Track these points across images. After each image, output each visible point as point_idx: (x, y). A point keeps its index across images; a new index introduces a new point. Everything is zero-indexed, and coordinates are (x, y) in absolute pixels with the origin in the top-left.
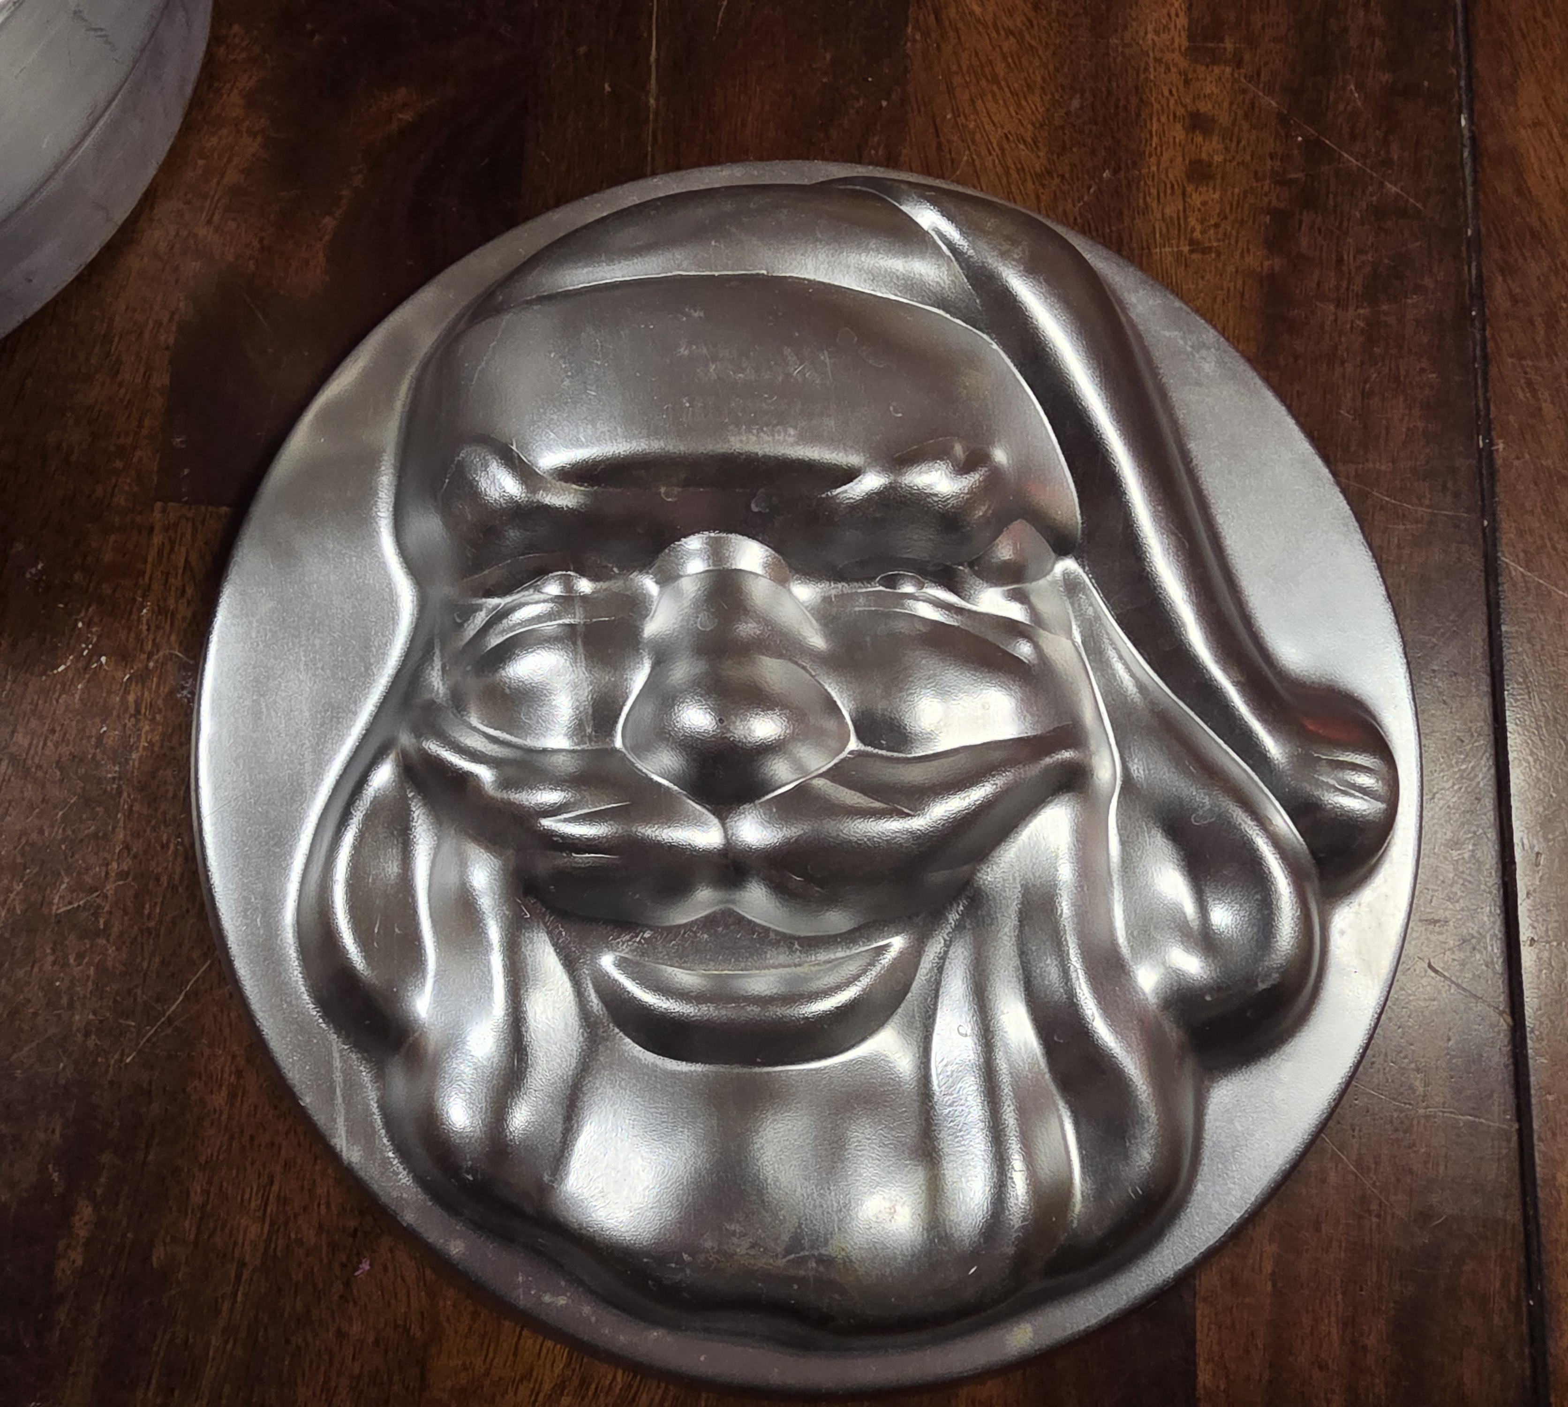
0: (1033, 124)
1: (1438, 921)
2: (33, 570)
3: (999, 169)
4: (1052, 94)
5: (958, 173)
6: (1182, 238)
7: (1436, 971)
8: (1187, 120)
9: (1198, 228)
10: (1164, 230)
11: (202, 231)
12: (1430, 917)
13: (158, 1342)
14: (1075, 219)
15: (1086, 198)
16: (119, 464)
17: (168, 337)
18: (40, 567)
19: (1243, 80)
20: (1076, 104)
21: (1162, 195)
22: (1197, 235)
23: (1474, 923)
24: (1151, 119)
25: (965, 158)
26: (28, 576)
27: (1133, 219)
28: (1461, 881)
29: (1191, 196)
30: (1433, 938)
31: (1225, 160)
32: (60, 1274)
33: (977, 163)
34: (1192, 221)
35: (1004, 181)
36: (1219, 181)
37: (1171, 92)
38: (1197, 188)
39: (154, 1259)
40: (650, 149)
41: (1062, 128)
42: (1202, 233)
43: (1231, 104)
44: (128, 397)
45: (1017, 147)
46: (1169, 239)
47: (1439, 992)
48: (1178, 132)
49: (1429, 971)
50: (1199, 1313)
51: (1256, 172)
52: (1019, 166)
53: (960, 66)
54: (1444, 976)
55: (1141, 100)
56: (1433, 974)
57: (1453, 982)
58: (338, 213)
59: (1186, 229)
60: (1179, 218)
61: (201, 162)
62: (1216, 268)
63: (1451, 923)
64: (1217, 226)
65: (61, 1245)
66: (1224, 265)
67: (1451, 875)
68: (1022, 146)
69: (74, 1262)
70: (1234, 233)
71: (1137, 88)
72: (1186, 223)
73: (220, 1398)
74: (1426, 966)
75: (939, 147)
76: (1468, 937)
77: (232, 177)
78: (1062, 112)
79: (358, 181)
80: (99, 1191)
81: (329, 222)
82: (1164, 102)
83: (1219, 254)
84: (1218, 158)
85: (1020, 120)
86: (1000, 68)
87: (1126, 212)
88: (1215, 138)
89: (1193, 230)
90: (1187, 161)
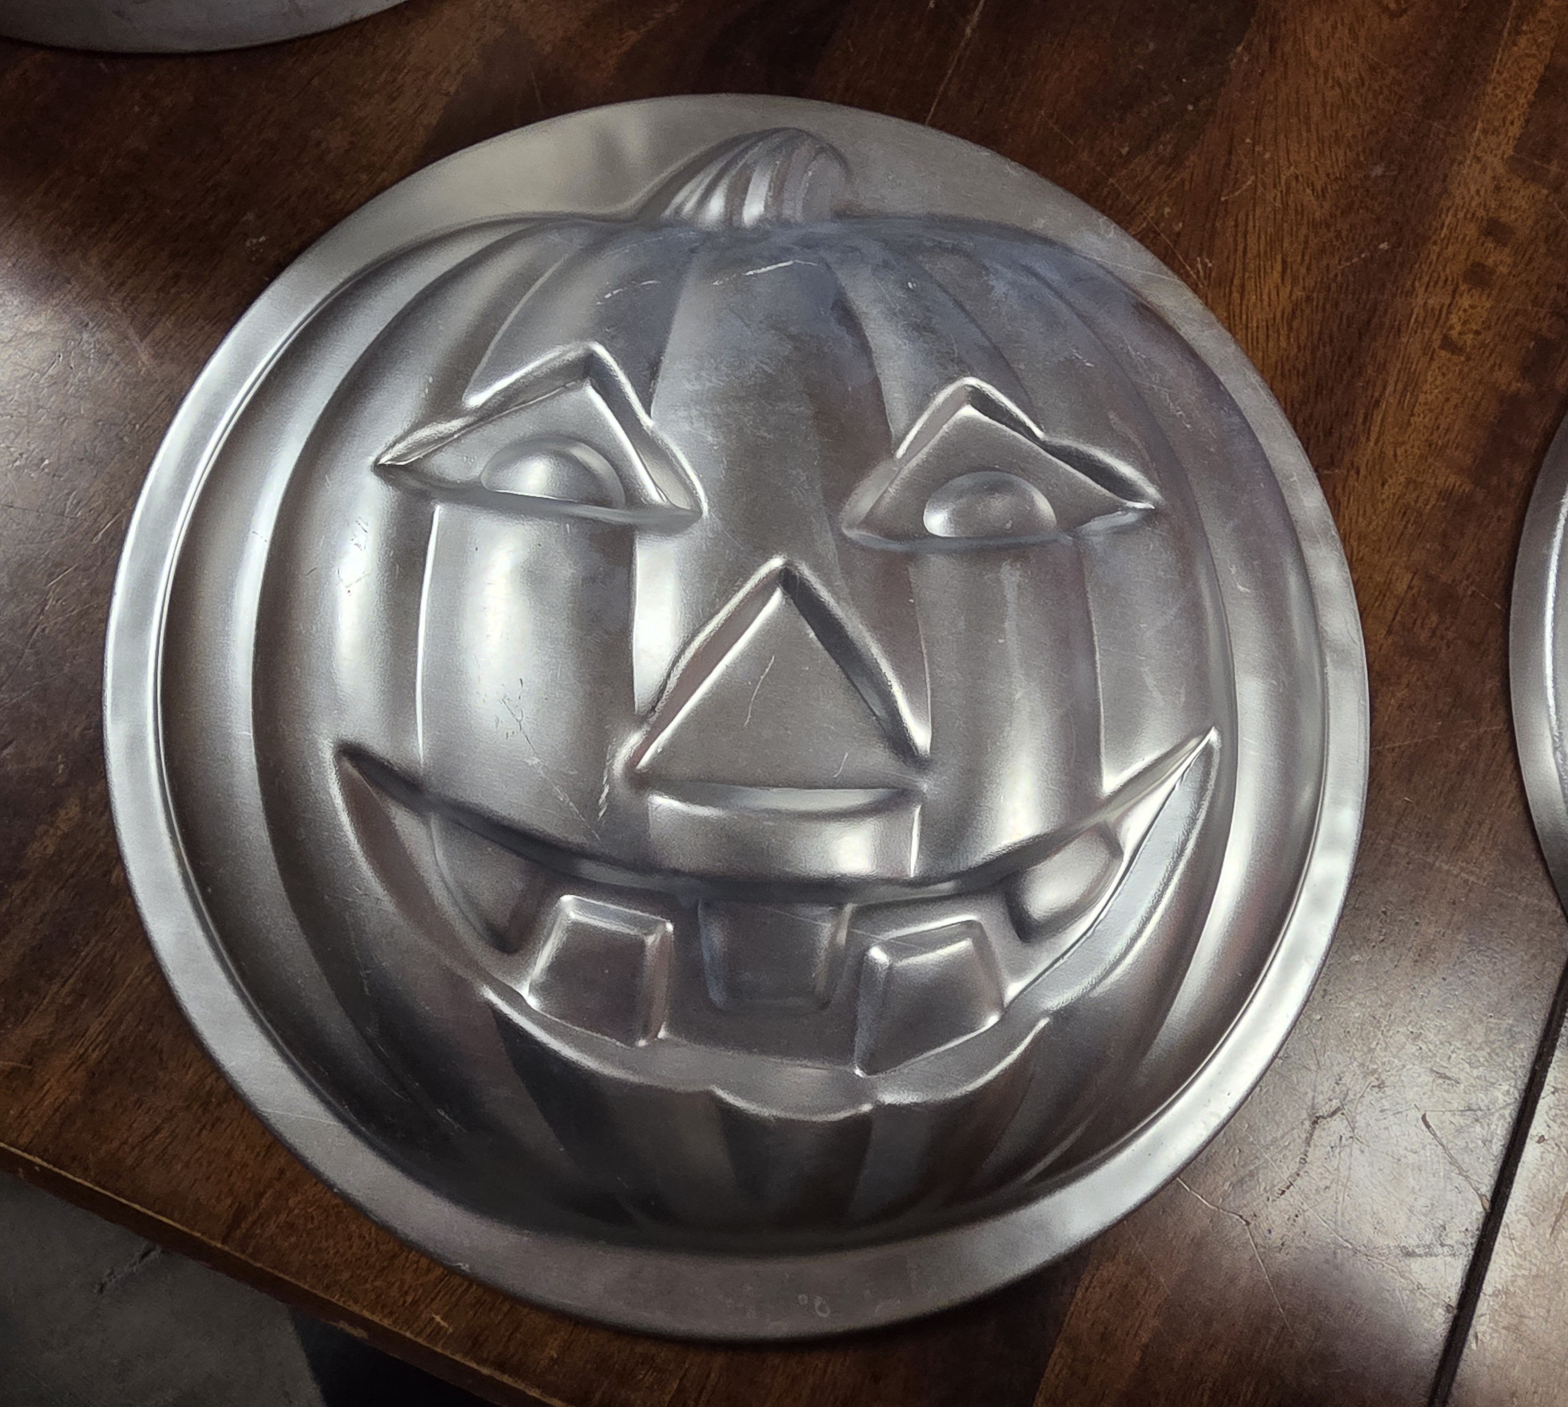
0: (1328, 175)
1: (1449, 1078)
2: (255, 241)
3: (1278, 204)
4: (1358, 155)
5: (1237, 194)
6: (1438, 329)
7: (1428, 1126)
8: (1484, 224)
9: (1458, 328)
10: (1421, 319)
12: (1442, 1071)
13: (87, 949)
14: (1336, 276)
15: (1355, 260)
16: (364, 177)
17: (451, 86)
18: (262, 239)
19: (1555, 204)
20: (1378, 171)
21: (1432, 284)
22: (1454, 334)
23: (1486, 1095)
24: (1448, 211)
25: (1249, 183)
26: (248, 244)
27: (1394, 296)
28: (1488, 1050)
29: (1461, 295)
30: (1438, 1093)
31: (1510, 273)
32: (30, 853)
33: (1260, 189)
34: (1454, 319)
35: (1279, 217)
36: (1494, 293)
37: (1478, 192)
38: (1470, 290)
39: (114, 875)
40: (950, 72)
41: (1355, 188)
42: (1460, 334)
43: (1537, 222)
44: (395, 123)
45: (1304, 190)
46: (1423, 328)
47: (1424, 1148)
48: (1471, 231)
49: (1421, 1121)
50: (1057, 1351)
51: (1536, 297)
52: (1300, 209)
53: (1276, 98)
54: (1435, 1135)
55: (1445, 190)
56: (1424, 1127)
57: (1442, 1145)
58: (643, 30)
59: (1445, 322)
60: (1441, 311)
62: (1461, 371)
63: (1462, 1086)
64: (1477, 333)
65: (41, 829)
66: (1470, 370)
67: (1479, 1040)
68: (1309, 191)
69: (45, 848)
70: (1491, 345)
71: (1446, 176)
72: (1447, 318)
73: (121, 1023)
74: (1420, 1117)
75: (1228, 165)
76: (1475, 1107)
78: (1361, 174)
79: (672, 8)
80: (92, 796)
81: (633, 36)
82: (1467, 199)
83: (1468, 359)
84: (1504, 270)
85: (1316, 167)
86: (1316, 111)
87: (1389, 285)
88: (1507, 250)
89: (1452, 327)
90: (1469, 263)
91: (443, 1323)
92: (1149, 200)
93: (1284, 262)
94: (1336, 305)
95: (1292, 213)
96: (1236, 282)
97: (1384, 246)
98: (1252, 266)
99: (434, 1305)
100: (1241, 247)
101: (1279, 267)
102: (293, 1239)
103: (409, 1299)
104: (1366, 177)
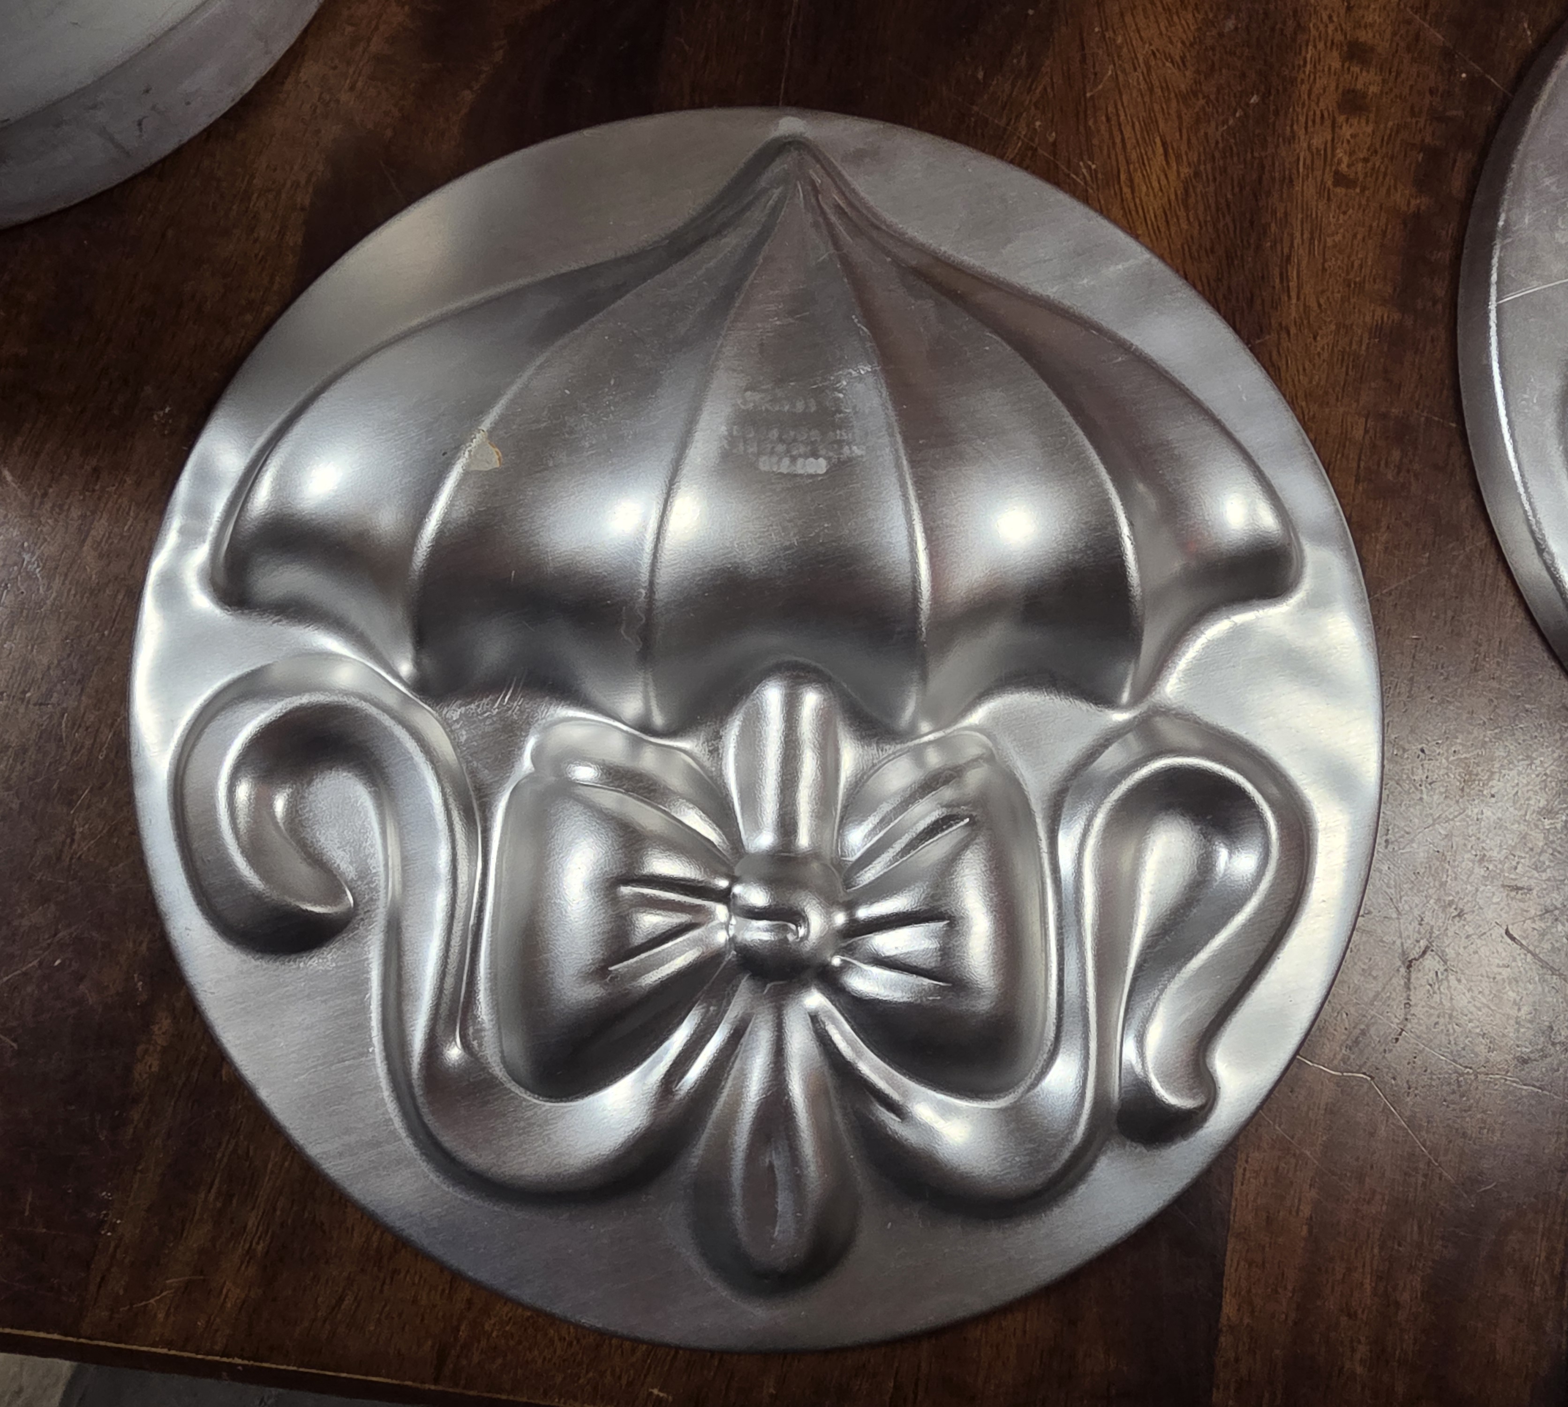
91: (661, 1395)
92: (1018, 117)
93: (1164, 144)
94: (1223, 171)
95: (1158, 91)
96: (1123, 177)
97: (1254, 99)
98: (1134, 156)
99: (649, 1379)
100: (1118, 140)
101: (1160, 150)
102: (500, 1361)
103: (624, 1381)
104: (1221, 35)
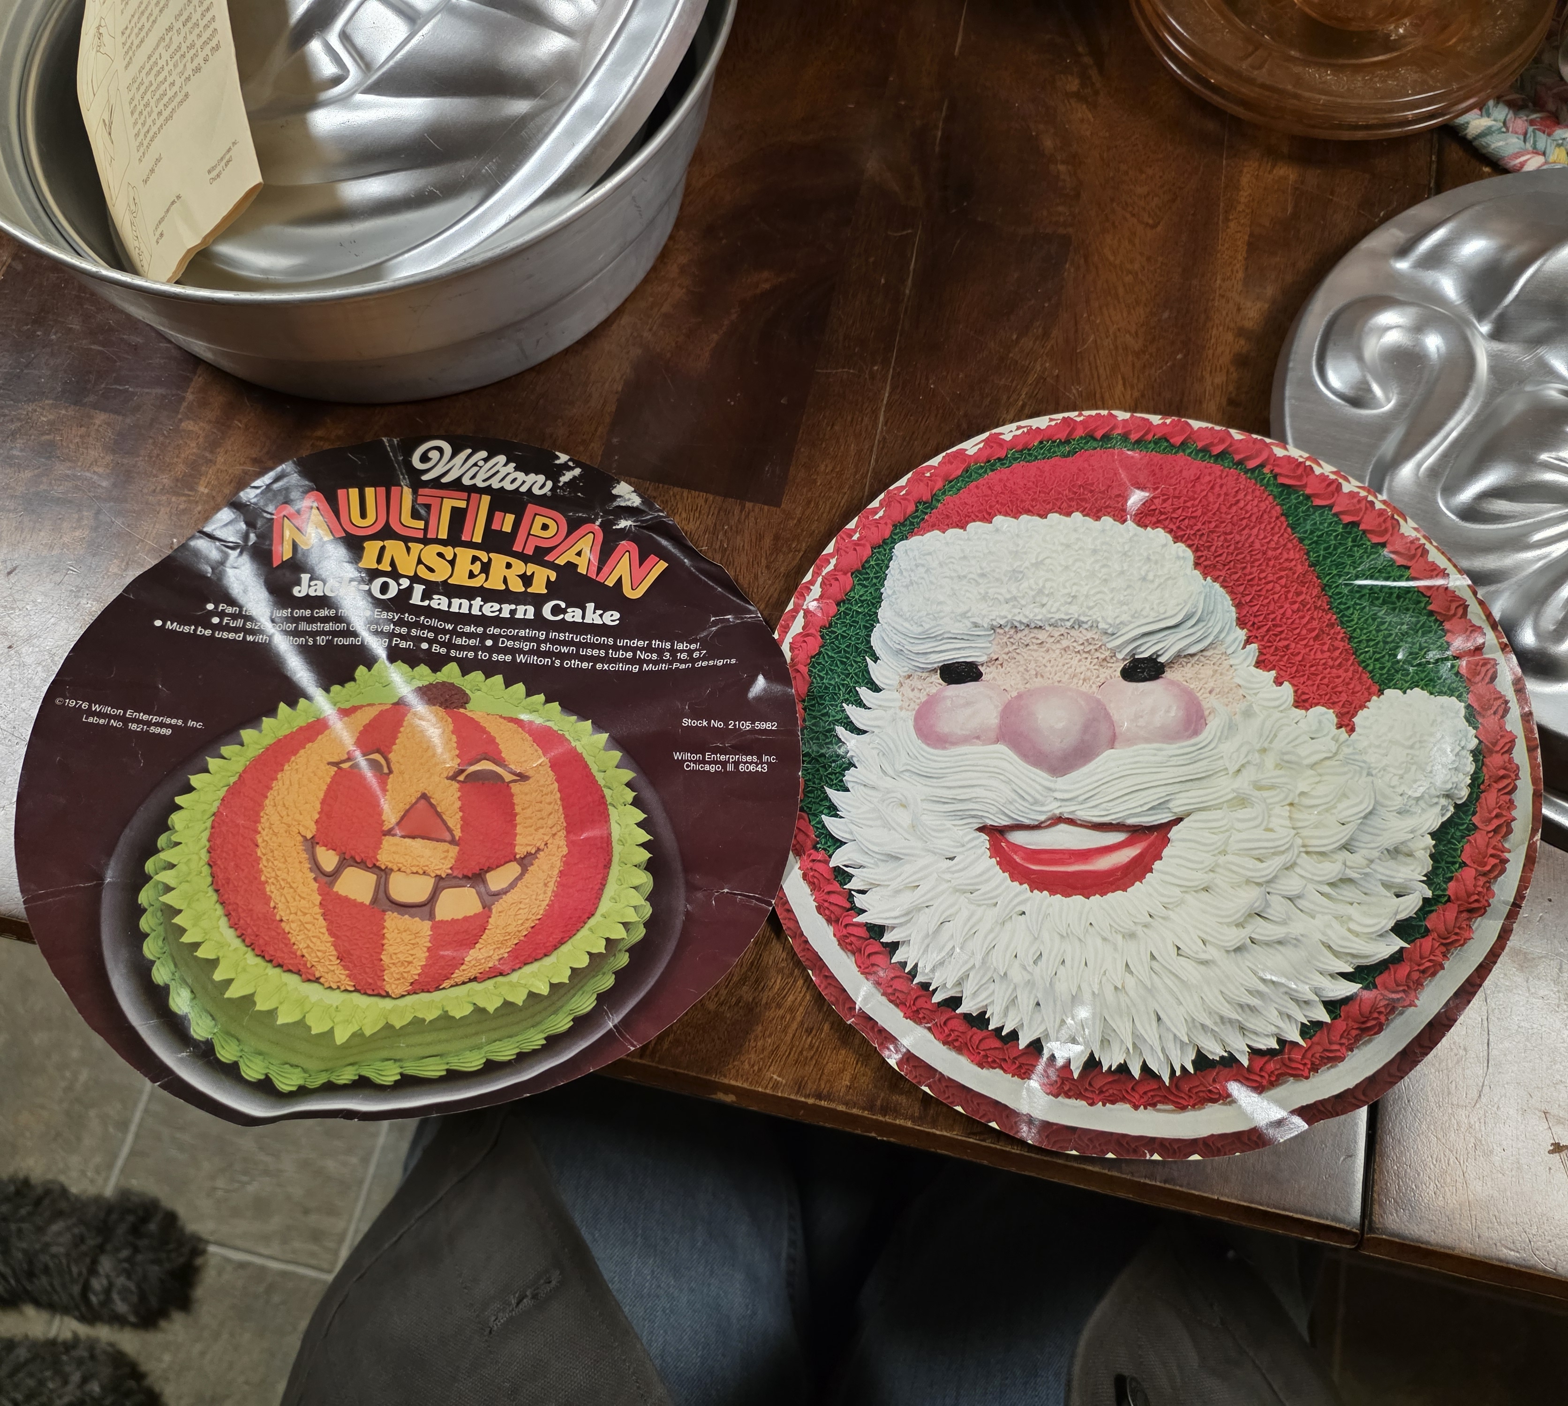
0: (1137, 324)
3: (1112, 347)
4: (1151, 309)
5: (1086, 346)
6: (1225, 397)
8: (1238, 332)
9: (1235, 392)
10: (1212, 392)
11: (645, 334)
14: (1156, 378)
15: (1165, 368)
16: (581, 448)
17: (618, 387)
20: (1166, 315)
22: (1233, 396)
24: (1212, 328)
25: (1091, 339)
29: (1234, 375)
31: (1259, 357)
33: (1099, 341)
34: (1231, 388)
35: (1114, 354)
36: (1251, 367)
37: (1227, 314)
40: (902, 317)
41: (1155, 328)
42: (1236, 395)
45: (1125, 336)
46: (1216, 398)
48: (1229, 337)
52: (1125, 347)
53: (1095, 288)
55: (1208, 317)
58: (721, 333)
59: (1227, 393)
60: (1223, 387)
61: (651, 299)
64: (1246, 392)
68: (1128, 336)
71: (1205, 310)
75: (1076, 331)
77: (666, 308)
78: (1156, 319)
79: (734, 317)
81: (714, 337)
82: (1222, 319)
84: (1254, 354)
85: (1129, 321)
86: (1121, 290)
87: (1188, 378)
88: (1253, 343)
89: (1231, 393)
90: (1232, 355)
91: (779, 1079)
92: (1036, 361)
93: (1123, 379)
94: (1160, 395)
95: (1121, 351)
96: (1098, 396)
97: (1179, 356)
98: (1105, 385)
99: (772, 1068)
100: (1096, 376)
101: (1121, 382)
102: (680, 1049)
103: (756, 1068)
104: (1159, 320)
